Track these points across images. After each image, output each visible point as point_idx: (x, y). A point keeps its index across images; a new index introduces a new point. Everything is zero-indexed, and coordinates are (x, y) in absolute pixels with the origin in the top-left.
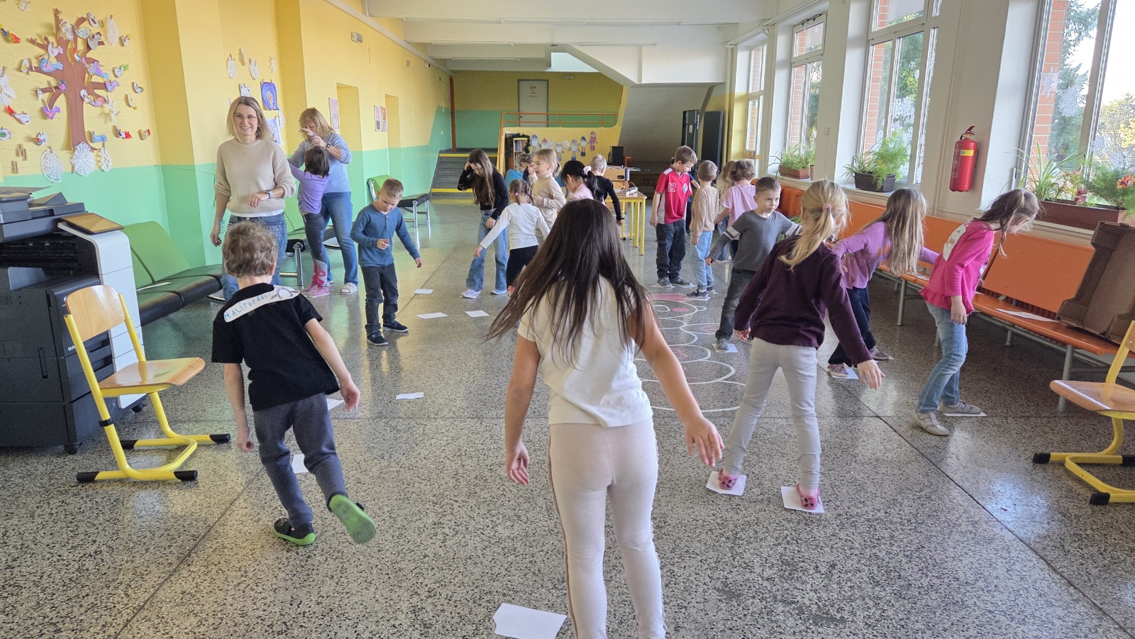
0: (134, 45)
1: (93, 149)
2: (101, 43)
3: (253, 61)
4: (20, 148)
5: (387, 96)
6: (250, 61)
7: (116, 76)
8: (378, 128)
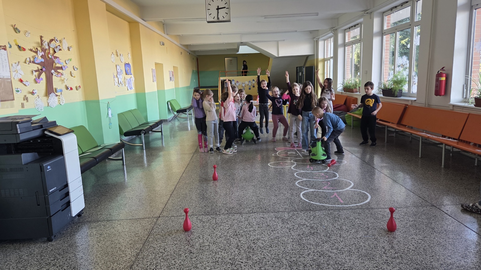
0: (74, 50)
1: (57, 95)
2: (60, 50)
3: (121, 55)
4: (25, 97)
5: (174, 67)
7: (66, 64)
8: (171, 80)
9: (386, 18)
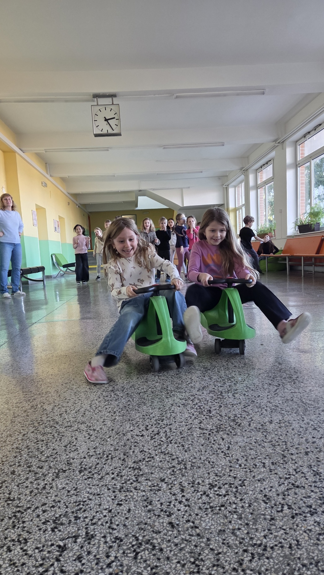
5: (60, 217)
8: (56, 230)
9: (299, 148)
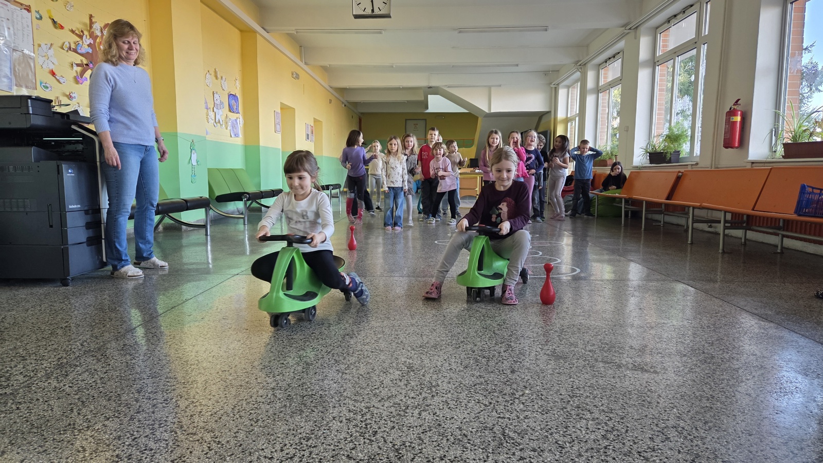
3: (224, 78)
4: (57, 99)
5: (315, 120)
6: (222, 78)
8: (308, 138)
9: (660, 39)
